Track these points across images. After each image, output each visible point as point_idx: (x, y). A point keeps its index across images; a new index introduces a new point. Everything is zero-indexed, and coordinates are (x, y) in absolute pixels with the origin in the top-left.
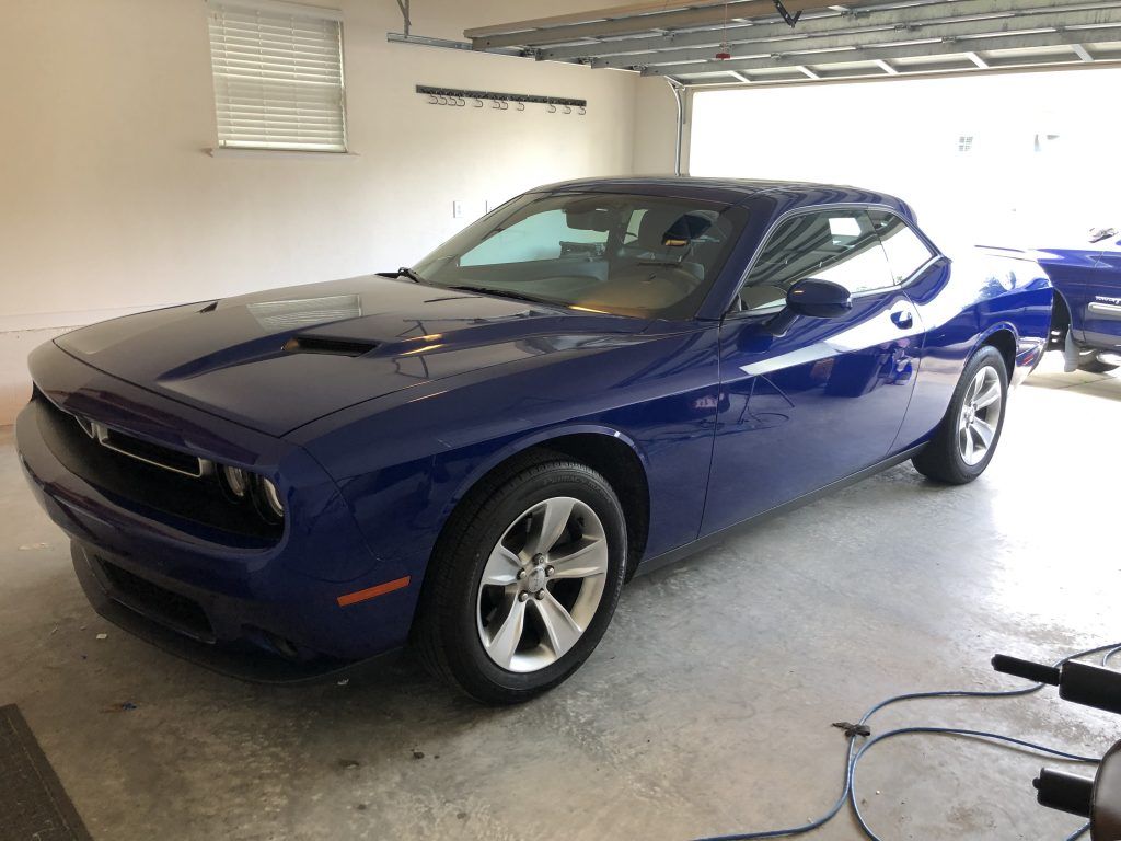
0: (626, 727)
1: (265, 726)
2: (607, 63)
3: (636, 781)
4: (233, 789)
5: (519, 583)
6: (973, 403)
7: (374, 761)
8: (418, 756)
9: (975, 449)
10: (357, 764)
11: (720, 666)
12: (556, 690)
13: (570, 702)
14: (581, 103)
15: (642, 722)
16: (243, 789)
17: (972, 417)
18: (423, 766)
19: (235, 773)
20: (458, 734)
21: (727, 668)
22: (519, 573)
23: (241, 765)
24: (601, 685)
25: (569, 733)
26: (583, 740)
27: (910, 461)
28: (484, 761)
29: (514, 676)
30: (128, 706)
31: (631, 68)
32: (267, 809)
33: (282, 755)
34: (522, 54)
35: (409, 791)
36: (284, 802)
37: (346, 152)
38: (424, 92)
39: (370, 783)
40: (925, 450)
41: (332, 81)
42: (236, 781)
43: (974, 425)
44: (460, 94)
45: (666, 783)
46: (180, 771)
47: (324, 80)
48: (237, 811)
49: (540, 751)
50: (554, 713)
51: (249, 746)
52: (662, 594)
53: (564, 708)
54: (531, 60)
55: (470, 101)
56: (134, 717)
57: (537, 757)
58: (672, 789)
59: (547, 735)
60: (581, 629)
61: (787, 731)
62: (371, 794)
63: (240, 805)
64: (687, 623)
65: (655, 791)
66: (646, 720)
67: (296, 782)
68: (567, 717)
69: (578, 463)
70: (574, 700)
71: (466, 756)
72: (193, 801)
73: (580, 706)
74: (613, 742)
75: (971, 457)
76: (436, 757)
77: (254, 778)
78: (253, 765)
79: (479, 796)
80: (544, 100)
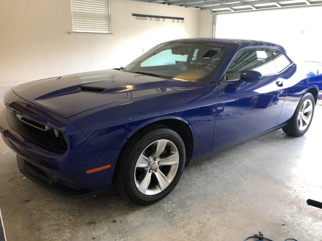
0: (183, 214)
1: (68, 209)
2: (190, 6)
3: (184, 233)
4: (54, 230)
5: (149, 166)
6: (303, 111)
7: (100, 222)
8: (114, 221)
9: (303, 125)
10: (95, 223)
11: (216, 194)
12: (161, 201)
13: (165, 205)
14: (182, 19)
15: (188, 213)
16: (58, 230)
17: (303, 115)
18: (116, 225)
19: (56, 225)
20: (128, 214)
21: (218, 195)
22: (149, 163)
23: (58, 222)
24: (176, 199)
25: (164, 215)
26: (168, 218)
27: (281, 129)
28: (135, 224)
29: (147, 196)
30: (28, 201)
31: (197, 8)
32: (64, 238)
33: (72, 219)
34: (164, 3)
35: (110, 233)
36: (70, 235)
37: (111, 34)
38: (134, 16)
39: (98, 230)
40: (286, 125)
41: (106, 12)
42: (56, 228)
43: (303, 118)
44: (145, 16)
45: (194, 234)
46: (40, 223)
47: (104, 12)
48: (55, 238)
49: (154, 221)
50: (160, 208)
51: (62, 216)
52: (199, 170)
53: (163, 207)
54: (166, 5)
55: (148, 18)
56: (29, 205)
57: (153, 223)
58: (196, 237)
59: (157, 216)
60: (170, 181)
61: (236, 218)
62: (98, 234)
63: (56, 236)
64: (206, 180)
65: (190, 237)
66: (189, 212)
67: (75, 229)
68: (164, 210)
69: (169, 128)
70: (167, 205)
71: (130, 222)
72: (42, 233)
73: (168, 206)
74: (178, 219)
75: (302, 128)
76: (120, 222)
77: (62, 226)
78: (62, 222)
79: (132, 236)
80: (171, 18)
